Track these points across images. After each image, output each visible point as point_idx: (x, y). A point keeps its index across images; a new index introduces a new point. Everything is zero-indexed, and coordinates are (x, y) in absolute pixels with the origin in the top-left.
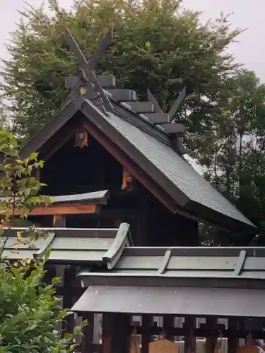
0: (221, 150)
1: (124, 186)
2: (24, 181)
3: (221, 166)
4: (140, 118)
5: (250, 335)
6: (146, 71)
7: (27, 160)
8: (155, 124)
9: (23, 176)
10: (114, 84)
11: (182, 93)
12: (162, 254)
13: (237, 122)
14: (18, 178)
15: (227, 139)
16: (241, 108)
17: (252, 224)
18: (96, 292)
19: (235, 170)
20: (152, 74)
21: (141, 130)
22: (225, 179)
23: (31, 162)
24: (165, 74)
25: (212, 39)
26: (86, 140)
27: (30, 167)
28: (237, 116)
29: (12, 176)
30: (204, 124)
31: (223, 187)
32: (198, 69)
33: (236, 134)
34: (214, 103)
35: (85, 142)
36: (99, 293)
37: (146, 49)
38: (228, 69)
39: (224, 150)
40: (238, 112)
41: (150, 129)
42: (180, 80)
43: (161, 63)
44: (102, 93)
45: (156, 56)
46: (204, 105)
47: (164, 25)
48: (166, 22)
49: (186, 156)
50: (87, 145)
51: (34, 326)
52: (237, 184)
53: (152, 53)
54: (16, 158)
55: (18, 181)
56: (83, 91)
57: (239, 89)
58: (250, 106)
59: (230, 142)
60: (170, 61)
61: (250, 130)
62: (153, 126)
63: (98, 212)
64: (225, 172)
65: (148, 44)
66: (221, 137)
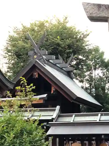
0: (87, 76)
1: (52, 92)
2: (29, 93)
3: (87, 83)
4: (57, 66)
5: (104, 140)
6: (57, 47)
7: (30, 86)
8: (62, 68)
9: (29, 92)
10: (47, 54)
11: (72, 55)
12: (72, 116)
13: (93, 65)
14: (27, 92)
15: (90, 72)
16: (95, 60)
17: (101, 105)
18: (54, 128)
19: (93, 84)
20: (60, 48)
21: (57, 70)
22: (89, 88)
23: (31, 87)
24: (65, 48)
25: (83, 34)
26: (37, 75)
27: (31, 88)
28: (93, 63)
29: (25, 92)
30: (80, 67)
31: (89, 91)
32: (78, 46)
33: (93, 70)
34: (84, 59)
35: (37, 76)
36: (55, 128)
37: (58, 39)
38: (89, 45)
39: (88, 77)
40: (93, 61)
41: (60, 70)
42: (71, 50)
43: (63, 44)
44: (42, 57)
45: (61, 42)
46: (80, 59)
47: (64, 29)
48: (65, 28)
49: (74, 80)
50: (37, 77)
51: (38, 138)
52: (94, 90)
53: (60, 40)
54: (26, 86)
55: (27, 93)
56: (35, 57)
57: (93, 53)
58: (98, 59)
59: (91, 73)
60: (67, 43)
61: (98, 68)
62: (62, 69)
63: (44, 102)
64: (89, 85)
65: (58, 37)
66: (87, 71)
